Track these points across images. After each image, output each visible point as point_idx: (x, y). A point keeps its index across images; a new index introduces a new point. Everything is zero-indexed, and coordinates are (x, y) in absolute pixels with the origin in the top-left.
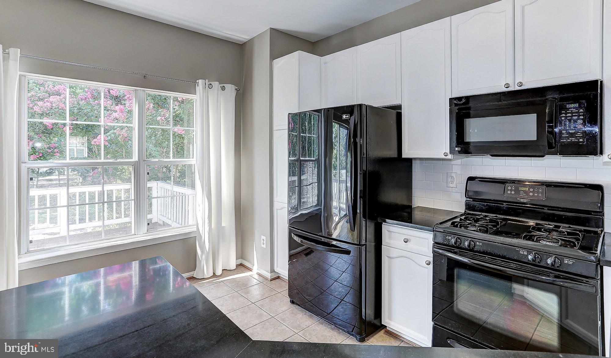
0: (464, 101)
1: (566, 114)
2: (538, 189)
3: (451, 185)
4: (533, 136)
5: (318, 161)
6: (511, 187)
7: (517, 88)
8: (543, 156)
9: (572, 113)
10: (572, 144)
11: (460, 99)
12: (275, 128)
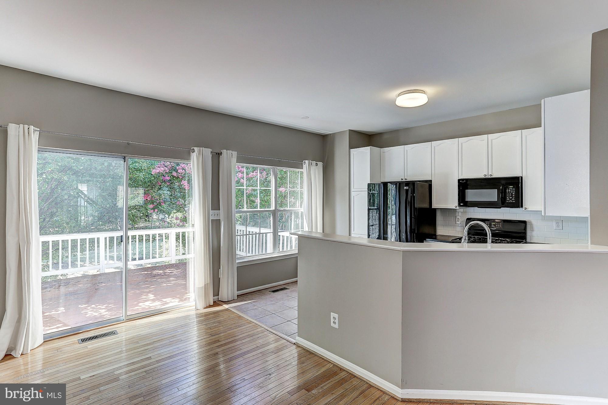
0: (465, 181)
1: (508, 190)
2: (500, 223)
3: (457, 223)
4: (496, 199)
5: (378, 209)
6: (488, 223)
7: (489, 177)
8: (500, 208)
9: (511, 190)
10: (511, 203)
11: (463, 180)
12: (352, 189)
